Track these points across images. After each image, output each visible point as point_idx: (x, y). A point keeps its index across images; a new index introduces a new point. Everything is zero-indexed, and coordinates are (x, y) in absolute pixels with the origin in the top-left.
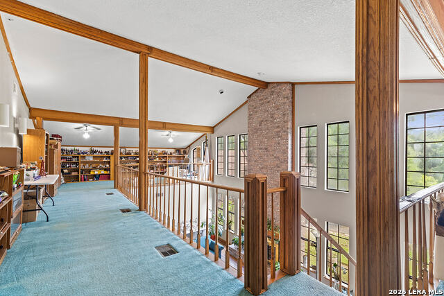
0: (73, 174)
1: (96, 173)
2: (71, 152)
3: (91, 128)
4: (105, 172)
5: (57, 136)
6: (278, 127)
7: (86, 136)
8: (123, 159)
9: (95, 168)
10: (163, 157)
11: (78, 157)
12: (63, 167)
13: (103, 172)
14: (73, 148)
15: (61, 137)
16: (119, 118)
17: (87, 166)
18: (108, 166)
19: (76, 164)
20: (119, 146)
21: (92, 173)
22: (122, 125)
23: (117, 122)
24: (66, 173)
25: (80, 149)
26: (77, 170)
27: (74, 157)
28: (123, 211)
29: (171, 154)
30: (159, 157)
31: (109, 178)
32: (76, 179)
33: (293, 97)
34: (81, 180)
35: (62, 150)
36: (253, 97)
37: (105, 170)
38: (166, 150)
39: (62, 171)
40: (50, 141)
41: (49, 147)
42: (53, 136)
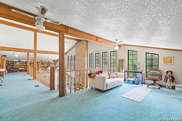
0: (11, 69)
1: (21, 69)
2: (11, 61)
3: (18, 53)
4: (25, 69)
5: (4, 56)
6: (83, 54)
7: (16, 56)
8: (32, 64)
9: (20, 67)
10: (48, 63)
11: (13, 63)
12: (7, 67)
13: (24, 69)
14: (11, 60)
15: (6, 56)
16: (29, 50)
17: (17, 67)
18: (26, 66)
19: (13, 66)
20: (29, 59)
21: (19, 69)
22: (31, 52)
23: (28, 51)
24: (8, 69)
25: (14, 60)
26: (13, 68)
27: (11, 63)
28: (28, 80)
29: (51, 62)
30: (47, 63)
31: (26, 71)
32: (13, 71)
33: (87, 45)
34: (15, 72)
35: (7, 61)
36: (77, 44)
37: (25, 68)
38: (49, 61)
39: (7, 69)
40: (2, 58)
41: (2, 60)
42: (3, 56)
